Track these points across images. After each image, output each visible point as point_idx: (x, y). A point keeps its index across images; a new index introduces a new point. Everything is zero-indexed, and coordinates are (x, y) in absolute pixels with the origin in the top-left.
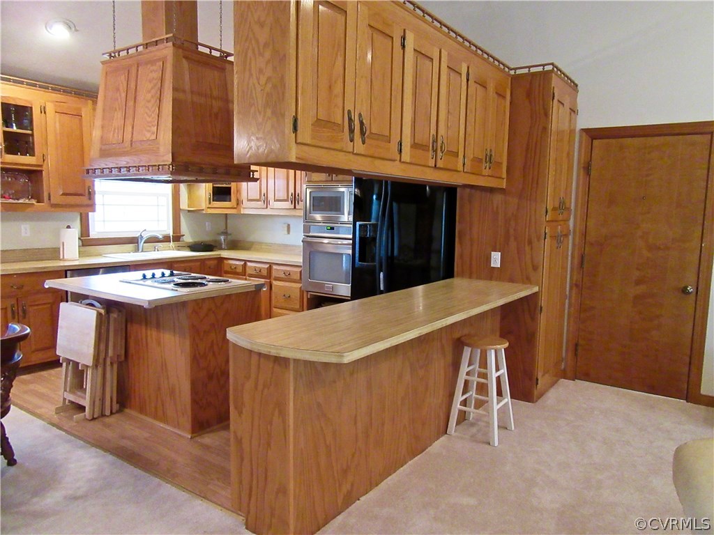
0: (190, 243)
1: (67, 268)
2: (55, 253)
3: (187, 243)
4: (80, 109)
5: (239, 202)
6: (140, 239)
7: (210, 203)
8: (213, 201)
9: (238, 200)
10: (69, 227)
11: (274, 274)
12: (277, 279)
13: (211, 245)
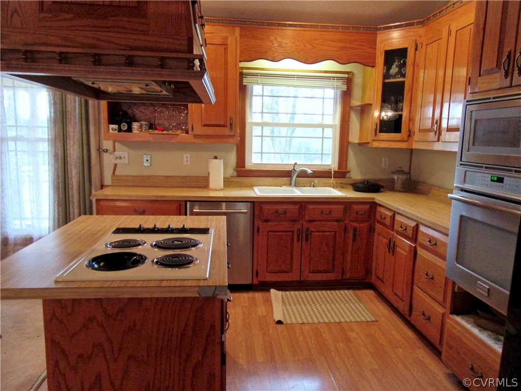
0: (356, 180)
1: (186, 199)
2: (203, 182)
3: (353, 180)
4: (226, 38)
5: (410, 134)
6: (293, 173)
7: (376, 134)
8: (380, 132)
9: (410, 131)
10: (216, 158)
11: (420, 239)
12: (423, 247)
13: (378, 185)
